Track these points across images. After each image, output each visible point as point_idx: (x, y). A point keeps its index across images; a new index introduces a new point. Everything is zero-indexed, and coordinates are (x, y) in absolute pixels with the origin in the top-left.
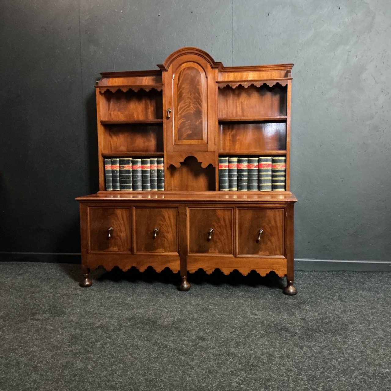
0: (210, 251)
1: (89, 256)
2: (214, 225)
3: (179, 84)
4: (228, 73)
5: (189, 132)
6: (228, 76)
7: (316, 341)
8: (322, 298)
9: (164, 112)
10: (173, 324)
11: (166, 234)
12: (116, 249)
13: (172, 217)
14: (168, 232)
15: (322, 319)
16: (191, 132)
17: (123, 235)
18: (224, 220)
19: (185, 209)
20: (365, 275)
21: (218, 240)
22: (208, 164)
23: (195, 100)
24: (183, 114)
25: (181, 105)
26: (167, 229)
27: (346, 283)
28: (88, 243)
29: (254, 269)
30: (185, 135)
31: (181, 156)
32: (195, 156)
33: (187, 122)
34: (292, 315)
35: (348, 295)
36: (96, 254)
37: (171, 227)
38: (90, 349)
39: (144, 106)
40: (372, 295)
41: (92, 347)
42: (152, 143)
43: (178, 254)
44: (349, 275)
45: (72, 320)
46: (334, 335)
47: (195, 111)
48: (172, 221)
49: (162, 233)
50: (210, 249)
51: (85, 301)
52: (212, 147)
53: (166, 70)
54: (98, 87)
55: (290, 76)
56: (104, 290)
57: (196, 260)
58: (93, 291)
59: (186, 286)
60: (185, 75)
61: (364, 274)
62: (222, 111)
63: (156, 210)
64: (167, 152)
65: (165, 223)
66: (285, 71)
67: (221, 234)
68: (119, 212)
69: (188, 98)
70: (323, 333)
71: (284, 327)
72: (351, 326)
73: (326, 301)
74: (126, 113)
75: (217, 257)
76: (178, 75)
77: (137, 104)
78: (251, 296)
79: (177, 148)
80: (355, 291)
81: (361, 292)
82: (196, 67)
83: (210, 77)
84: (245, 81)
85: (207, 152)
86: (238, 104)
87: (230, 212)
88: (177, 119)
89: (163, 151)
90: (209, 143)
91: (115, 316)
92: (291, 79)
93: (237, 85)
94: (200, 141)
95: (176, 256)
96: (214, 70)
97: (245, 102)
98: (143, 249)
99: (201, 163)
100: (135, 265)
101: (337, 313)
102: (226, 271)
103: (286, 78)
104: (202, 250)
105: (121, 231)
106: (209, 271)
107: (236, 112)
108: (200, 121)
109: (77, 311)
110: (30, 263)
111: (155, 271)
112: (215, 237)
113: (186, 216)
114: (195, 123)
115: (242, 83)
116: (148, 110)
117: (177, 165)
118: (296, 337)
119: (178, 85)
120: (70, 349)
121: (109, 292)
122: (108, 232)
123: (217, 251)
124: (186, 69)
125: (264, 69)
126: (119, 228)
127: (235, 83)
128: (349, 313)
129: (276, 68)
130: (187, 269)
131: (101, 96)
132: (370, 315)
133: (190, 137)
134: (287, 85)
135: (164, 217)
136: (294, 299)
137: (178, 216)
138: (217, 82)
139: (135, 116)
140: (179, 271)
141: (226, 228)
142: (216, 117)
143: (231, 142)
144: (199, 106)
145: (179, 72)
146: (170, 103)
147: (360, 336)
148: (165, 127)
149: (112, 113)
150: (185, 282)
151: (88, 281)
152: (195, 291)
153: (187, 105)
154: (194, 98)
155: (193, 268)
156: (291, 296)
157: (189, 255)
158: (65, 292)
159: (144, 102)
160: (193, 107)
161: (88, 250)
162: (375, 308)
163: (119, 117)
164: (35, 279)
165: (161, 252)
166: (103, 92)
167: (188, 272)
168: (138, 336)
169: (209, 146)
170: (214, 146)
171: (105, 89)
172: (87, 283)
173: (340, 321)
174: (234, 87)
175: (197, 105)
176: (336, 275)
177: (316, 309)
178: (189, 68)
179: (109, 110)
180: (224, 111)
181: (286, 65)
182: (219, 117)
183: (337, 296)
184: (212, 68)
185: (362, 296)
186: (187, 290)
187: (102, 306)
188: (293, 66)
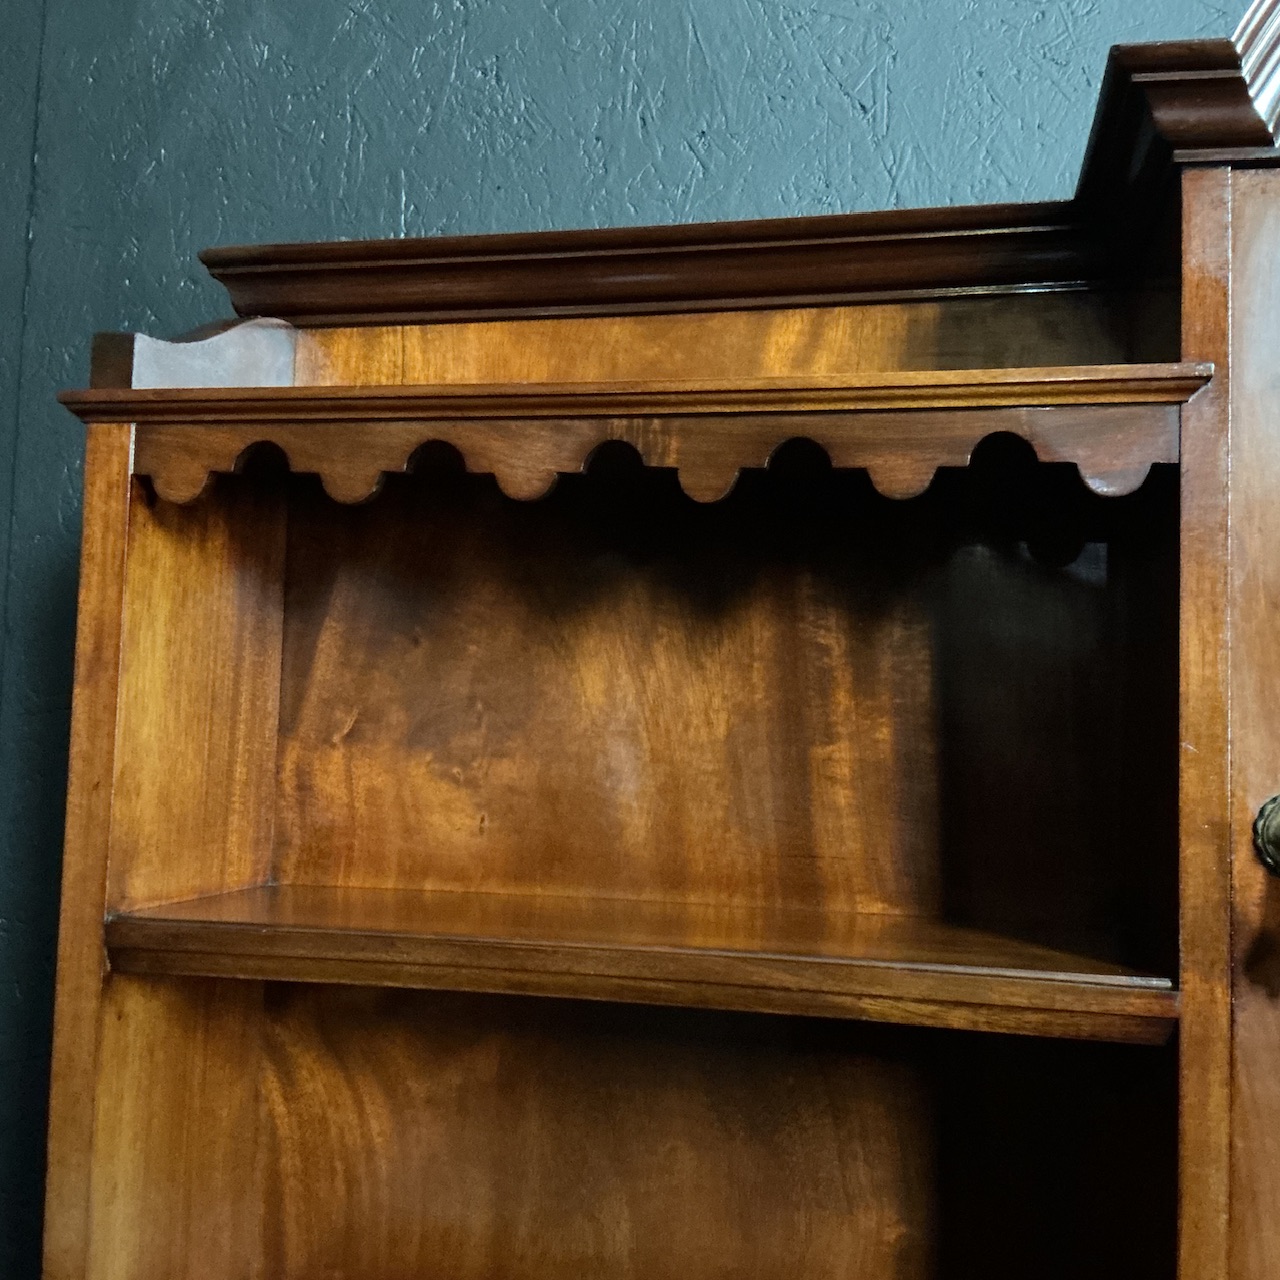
9: (1195, 855)
54: (115, 413)
74: (515, 768)
116: (819, 752)
159: (759, 631)
166: (183, 483)
179: (287, 726)
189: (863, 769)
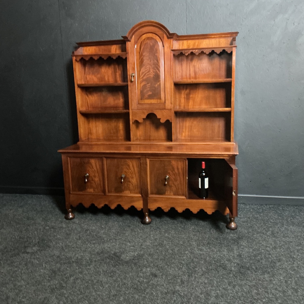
0: (166, 193)
1: (71, 196)
2: (169, 173)
3: (141, 52)
4: (183, 41)
5: (150, 93)
6: (183, 44)
7: (247, 280)
8: (258, 233)
9: (128, 76)
10: (133, 259)
11: (131, 180)
12: (92, 190)
13: (135, 166)
14: (132, 178)
15: (255, 256)
16: (151, 93)
17: (97, 179)
18: (178, 169)
19: (146, 160)
20: (297, 209)
21: (173, 185)
22: (166, 120)
23: (154, 66)
24: (145, 78)
25: (142, 70)
26: (132, 176)
27: (280, 217)
28: (69, 186)
29: (202, 208)
30: (146, 96)
31: (144, 113)
32: (155, 113)
33: (148, 85)
34: (231, 251)
35: (280, 230)
36: (77, 194)
37: (135, 174)
38: (64, 285)
39: (113, 70)
40: (300, 230)
41: (66, 283)
42: (120, 101)
43: (140, 195)
44: (283, 209)
45: (55, 254)
46: (263, 273)
47: (155, 75)
48: (136, 169)
49: (128, 178)
50: (167, 191)
51: (67, 234)
52: (168, 105)
53: (129, 41)
54: (74, 56)
55: (235, 43)
56: (84, 222)
57: (155, 201)
58: (75, 223)
59: (147, 221)
60: (145, 44)
61: (295, 207)
62: (178, 74)
63: (123, 160)
64: (132, 110)
65: (130, 171)
66: (232, 38)
67: (176, 180)
68: (93, 161)
69: (148, 64)
70: (254, 271)
71: (223, 264)
72: (278, 264)
73: (260, 236)
74: (99, 76)
75: (172, 198)
76: (139, 45)
77: (107, 68)
78: (199, 230)
79: (140, 106)
80: (286, 225)
81: (292, 227)
82: (154, 38)
83: (166, 45)
84: (196, 49)
85: (165, 109)
86: (191, 67)
87: (182, 163)
88: (139, 82)
89: (129, 109)
90: (167, 102)
91: (89, 249)
92: (236, 47)
93: (189, 53)
94: (159, 100)
95: (140, 197)
96: (169, 40)
97: (197, 66)
98: (113, 190)
99: (160, 119)
100: (107, 203)
101: (268, 249)
102: (180, 210)
103: (231, 46)
104: (160, 192)
105: (95, 176)
106: (166, 210)
107: (190, 75)
108: (158, 84)
109: (60, 245)
110: (30, 196)
111: (123, 208)
112: (170, 182)
113: (147, 165)
114: (154, 85)
115: (194, 51)
116: (116, 74)
117: (140, 121)
118: (231, 275)
119: (139, 53)
120: (49, 284)
121: (87, 225)
122: (85, 177)
123: (172, 194)
124: (146, 39)
125: (213, 36)
126: (93, 174)
127: (188, 51)
128: (278, 250)
129: (223, 36)
130: (149, 207)
131: (77, 63)
132: (296, 251)
133: (150, 97)
134: (232, 52)
135: (129, 166)
136: (234, 234)
137: (140, 165)
138: (173, 50)
139: (106, 79)
140: (142, 209)
141: (179, 176)
142: (172, 81)
143: (185, 99)
144: (157, 70)
145: (140, 43)
146: (134, 69)
147: (285, 274)
148: (130, 89)
149: (88, 77)
150: (147, 217)
151: (72, 215)
152: (155, 224)
153: (147, 70)
154: (154, 64)
155: (153, 207)
156: (232, 231)
157: (150, 196)
158: (53, 224)
159: (113, 66)
160: (152, 72)
161: (70, 191)
162: (301, 244)
163: (93, 80)
164: (31, 211)
165: (127, 193)
166: (78, 59)
167: (149, 210)
168: (103, 271)
169: (166, 105)
170: (170, 105)
171: (80, 58)
172: (71, 217)
173: (270, 258)
174: (187, 55)
175: (156, 70)
176: (272, 209)
177: (251, 245)
178: (148, 38)
179: (85, 74)
180: (179, 74)
181: (232, 33)
182: (175, 80)
183: (271, 231)
184: (168, 38)
185: (291, 231)
186: (149, 223)
187: (80, 239)
188: (237, 34)
189: (119, 74)
